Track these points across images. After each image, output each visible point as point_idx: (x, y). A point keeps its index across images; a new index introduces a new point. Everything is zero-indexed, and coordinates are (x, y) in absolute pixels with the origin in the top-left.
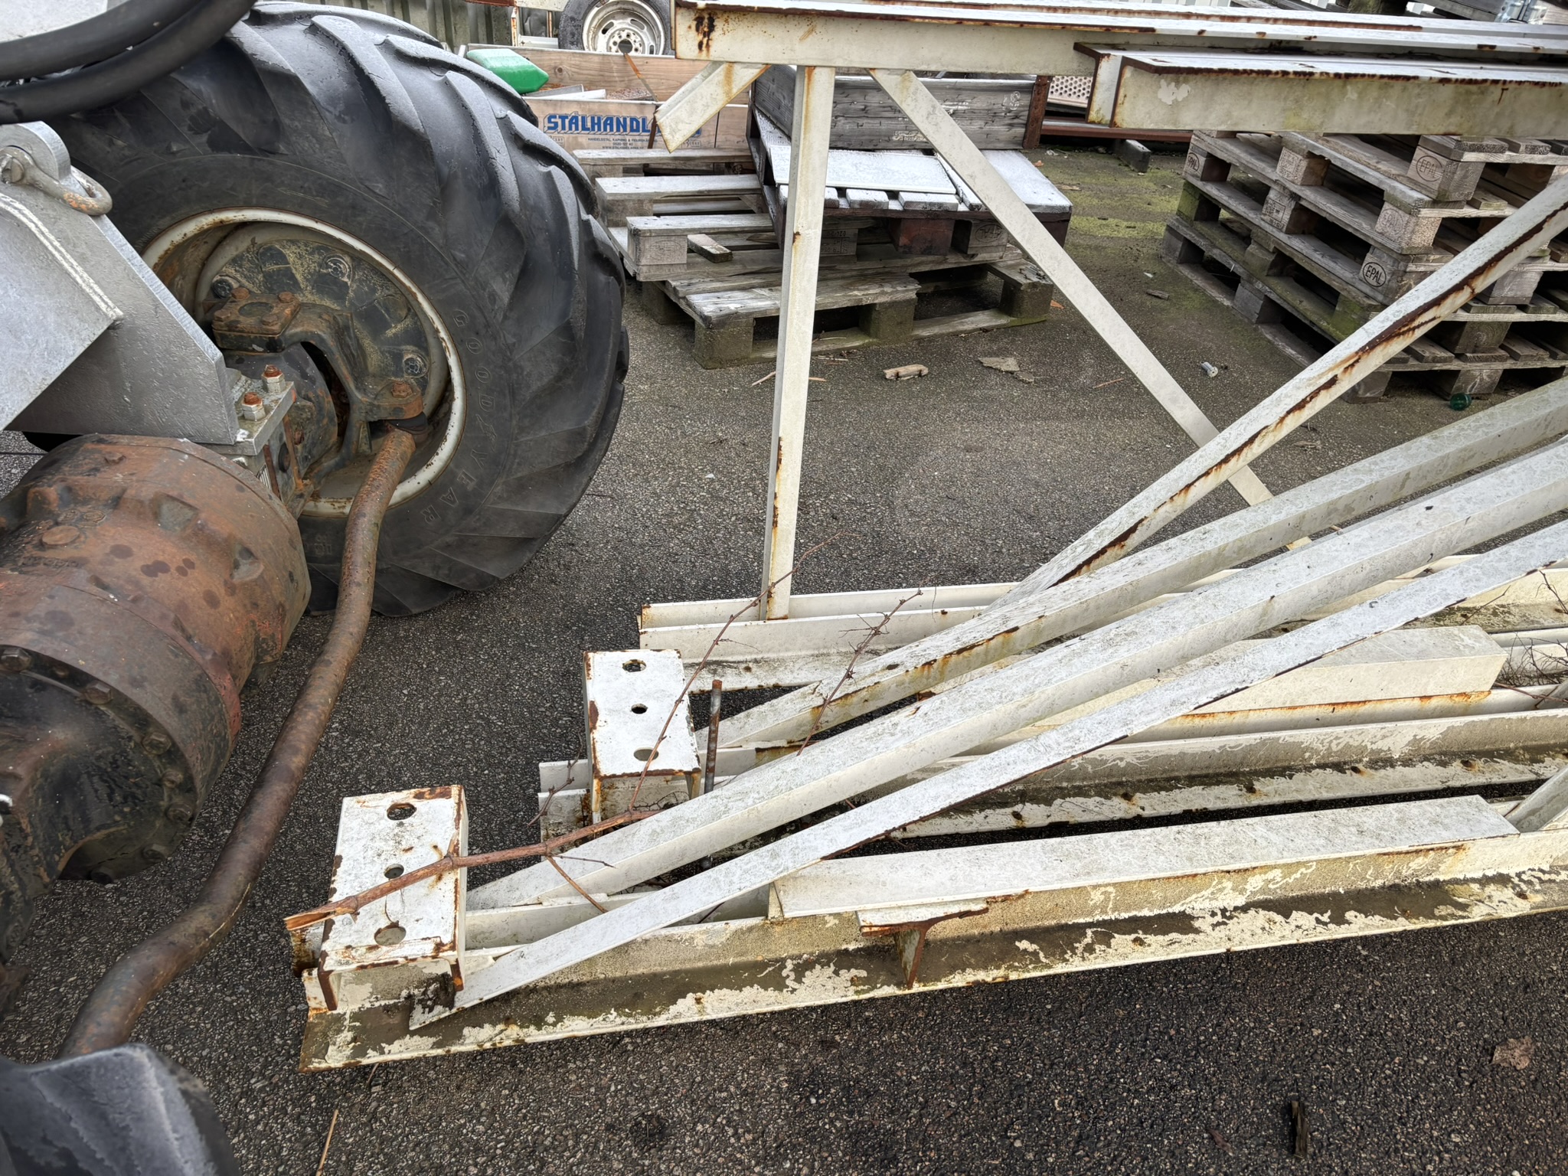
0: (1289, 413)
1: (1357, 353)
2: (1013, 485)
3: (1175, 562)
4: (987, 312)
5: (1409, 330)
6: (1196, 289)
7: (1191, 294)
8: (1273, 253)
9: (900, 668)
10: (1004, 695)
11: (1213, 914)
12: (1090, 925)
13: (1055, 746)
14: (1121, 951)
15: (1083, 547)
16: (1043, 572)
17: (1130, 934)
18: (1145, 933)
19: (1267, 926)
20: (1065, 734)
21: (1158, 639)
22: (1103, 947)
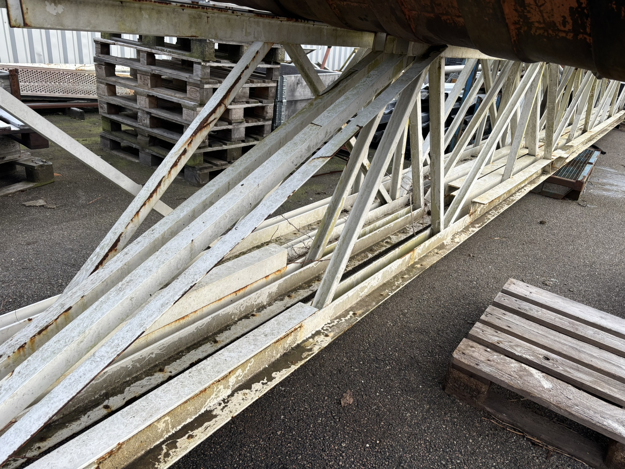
0: (172, 168)
1: (190, 137)
2: (59, 254)
3: (143, 248)
4: (21, 183)
5: (207, 125)
6: (122, 159)
7: (121, 161)
8: (148, 137)
9: (3, 356)
10: (67, 340)
11: (220, 404)
12: (163, 443)
13: (106, 354)
14: (183, 447)
15: (96, 257)
16: (78, 276)
17: (185, 435)
18: (192, 431)
19: (244, 397)
20: (109, 346)
21: (144, 279)
22: (173, 450)
